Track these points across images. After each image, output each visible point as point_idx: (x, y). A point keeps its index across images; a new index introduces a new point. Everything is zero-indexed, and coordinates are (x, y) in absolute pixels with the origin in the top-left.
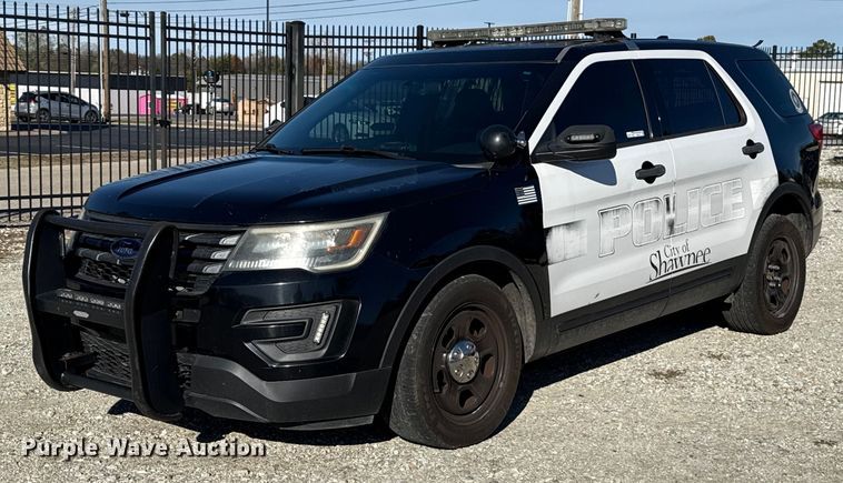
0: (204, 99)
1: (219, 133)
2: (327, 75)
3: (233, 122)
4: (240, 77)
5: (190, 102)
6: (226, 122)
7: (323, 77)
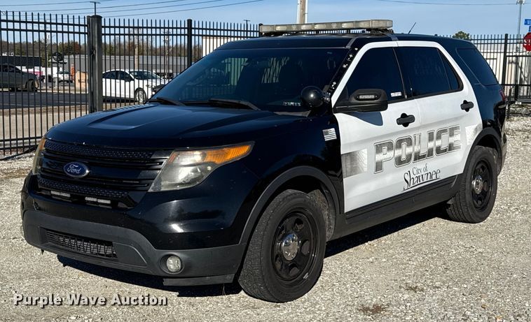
0: (54, 72)
1: (61, 96)
2: (139, 55)
3: (72, 88)
5: (44, 74)
6: (67, 88)
7: (136, 57)
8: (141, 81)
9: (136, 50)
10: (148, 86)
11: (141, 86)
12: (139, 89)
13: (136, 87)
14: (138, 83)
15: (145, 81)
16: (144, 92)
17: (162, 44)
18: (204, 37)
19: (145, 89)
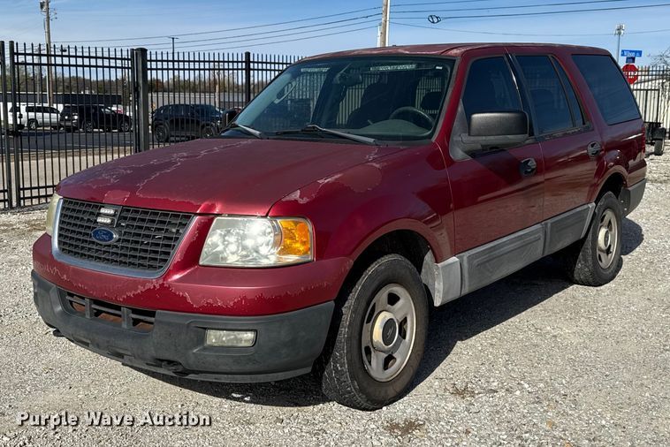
9: (217, 87)
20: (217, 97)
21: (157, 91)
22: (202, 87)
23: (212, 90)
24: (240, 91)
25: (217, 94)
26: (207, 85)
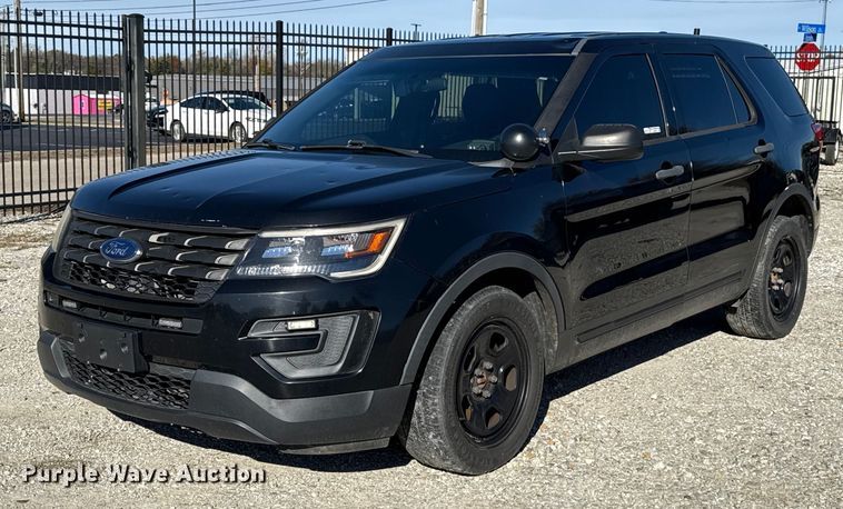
4: (176, 77)
8: (238, 112)
9: (257, 67)
10: (248, 119)
11: (238, 119)
12: (236, 123)
13: (231, 121)
14: (234, 115)
15: (244, 112)
16: (242, 127)
17: (297, 58)
18: (351, 49)
19: (244, 123)
20: (257, 82)
21: (172, 73)
22: (237, 67)
23: (251, 71)
24: (291, 73)
25: (256, 77)
26: (244, 64)
